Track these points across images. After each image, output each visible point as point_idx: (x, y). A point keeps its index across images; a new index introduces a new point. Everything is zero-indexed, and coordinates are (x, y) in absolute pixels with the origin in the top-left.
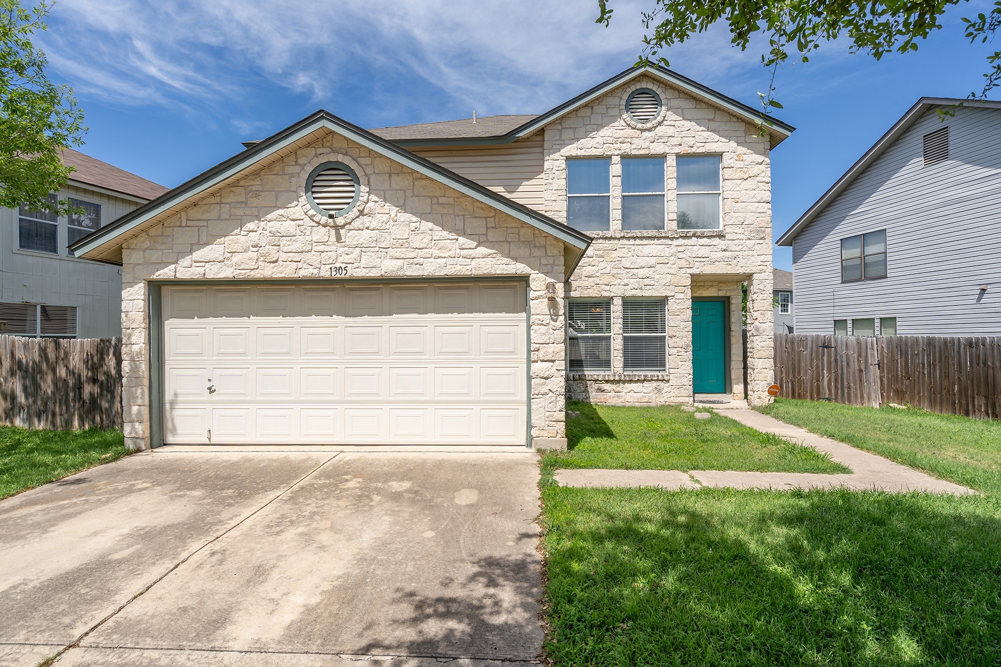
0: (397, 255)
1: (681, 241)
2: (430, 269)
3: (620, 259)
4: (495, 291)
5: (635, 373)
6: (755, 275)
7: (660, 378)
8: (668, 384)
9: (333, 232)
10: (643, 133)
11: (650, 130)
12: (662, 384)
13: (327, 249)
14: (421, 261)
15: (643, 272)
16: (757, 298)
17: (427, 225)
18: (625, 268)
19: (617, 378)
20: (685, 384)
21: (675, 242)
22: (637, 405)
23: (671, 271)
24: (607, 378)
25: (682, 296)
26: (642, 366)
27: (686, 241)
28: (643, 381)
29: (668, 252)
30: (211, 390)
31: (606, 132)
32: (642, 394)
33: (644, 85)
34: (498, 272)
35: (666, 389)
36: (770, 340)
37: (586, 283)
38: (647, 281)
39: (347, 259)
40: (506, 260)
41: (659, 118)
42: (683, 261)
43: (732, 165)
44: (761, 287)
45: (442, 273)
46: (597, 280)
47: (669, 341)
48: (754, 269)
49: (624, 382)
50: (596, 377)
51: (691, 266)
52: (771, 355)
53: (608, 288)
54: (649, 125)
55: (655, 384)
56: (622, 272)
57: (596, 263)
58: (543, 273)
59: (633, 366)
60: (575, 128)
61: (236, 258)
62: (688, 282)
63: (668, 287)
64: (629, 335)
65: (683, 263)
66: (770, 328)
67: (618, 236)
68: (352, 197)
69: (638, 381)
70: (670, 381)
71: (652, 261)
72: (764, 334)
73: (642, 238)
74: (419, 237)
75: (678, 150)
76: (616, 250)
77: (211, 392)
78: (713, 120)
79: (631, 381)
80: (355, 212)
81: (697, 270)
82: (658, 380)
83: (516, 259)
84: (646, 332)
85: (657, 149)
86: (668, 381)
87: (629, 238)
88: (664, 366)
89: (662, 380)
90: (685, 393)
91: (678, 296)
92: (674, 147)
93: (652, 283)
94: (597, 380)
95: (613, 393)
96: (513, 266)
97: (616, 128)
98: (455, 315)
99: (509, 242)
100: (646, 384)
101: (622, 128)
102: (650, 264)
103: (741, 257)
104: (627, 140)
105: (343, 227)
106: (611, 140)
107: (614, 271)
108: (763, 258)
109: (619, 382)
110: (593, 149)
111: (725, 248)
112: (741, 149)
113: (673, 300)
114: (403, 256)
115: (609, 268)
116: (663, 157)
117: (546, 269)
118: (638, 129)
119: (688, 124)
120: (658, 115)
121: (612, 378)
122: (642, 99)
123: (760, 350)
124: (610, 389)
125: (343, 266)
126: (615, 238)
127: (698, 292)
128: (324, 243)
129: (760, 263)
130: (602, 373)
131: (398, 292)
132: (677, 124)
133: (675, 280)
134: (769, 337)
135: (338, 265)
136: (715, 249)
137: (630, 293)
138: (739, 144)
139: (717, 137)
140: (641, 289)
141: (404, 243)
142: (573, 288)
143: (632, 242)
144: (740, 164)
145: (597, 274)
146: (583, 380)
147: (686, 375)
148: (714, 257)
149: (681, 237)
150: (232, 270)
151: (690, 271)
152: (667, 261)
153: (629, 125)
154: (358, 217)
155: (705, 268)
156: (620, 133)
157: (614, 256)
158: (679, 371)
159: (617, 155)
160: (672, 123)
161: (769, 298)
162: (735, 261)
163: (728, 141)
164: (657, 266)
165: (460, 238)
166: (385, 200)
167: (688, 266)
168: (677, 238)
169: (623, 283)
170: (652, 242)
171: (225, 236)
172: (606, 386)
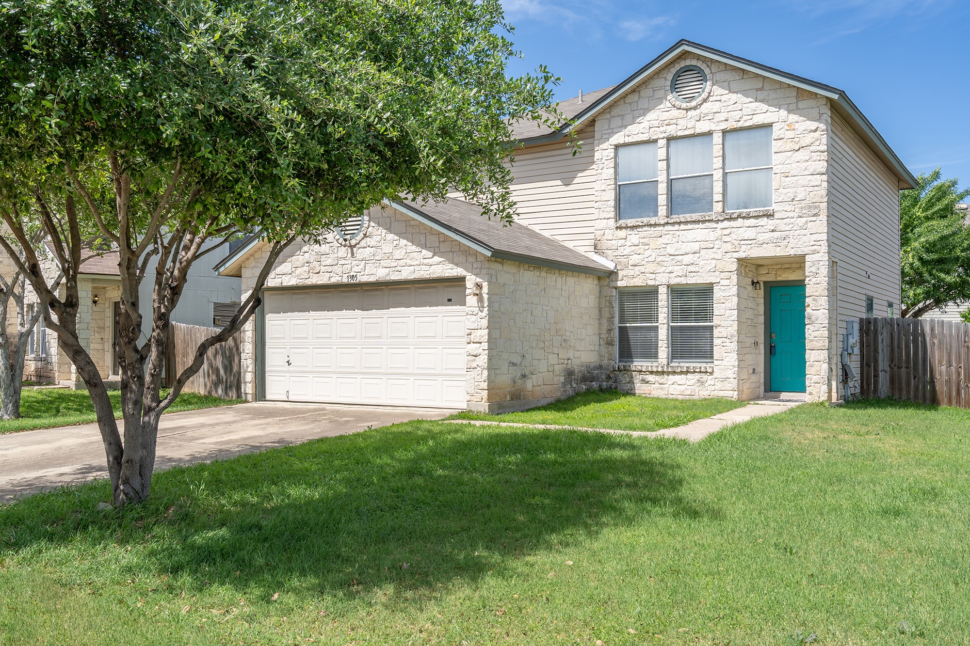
0: (385, 265)
1: (726, 224)
2: (406, 274)
3: (665, 246)
5: (682, 364)
6: (807, 257)
7: (703, 370)
8: (712, 377)
9: (349, 250)
10: (689, 112)
11: (695, 108)
12: (705, 377)
13: (346, 262)
14: (399, 268)
15: (687, 259)
16: (810, 282)
17: (404, 242)
18: (670, 255)
19: (660, 369)
20: (729, 377)
21: (721, 225)
22: (680, 397)
23: (717, 256)
24: (650, 369)
25: (727, 282)
26: (691, 358)
27: (732, 224)
28: (687, 372)
29: (712, 236)
30: (289, 363)
31: (652, 115)
32: (686, 386)
33: (688, 62)
34: (446, 275)
35: (709, 382)
36: (824, 329)
37: (632, 273)
38: (691, 268)
39: (356, 269)
40: (451, 266)
41: (704, 95)
42: (729, 245)
43: (782, 136)
44: (813, 269)
45: (412, 277)
46: (642, 269)
47: (716, 332)
48: (806, 250)
49: (668, 373)
50: (639, 368)
51: (737, 250)
52: (824, 346)
53: (653, 276)
54: (694, 103)
55: (697, 376)
56: (667, 260)
57: (642, 251)
58: (475, 275)
59: (682, 358)
60: (624, 115)
61: (298, 271)
62: (734, 267)
63: (713, 274)
64: (676, 324)
65: (729, 247)
66: (823, 316)
67: (662, 222)
68: (360, 225)
69: (682, 373)
70: (714, 374)
71: (696, 246)
72: (817, 322)
73: (686, 223)
74: (399, 251)
75: (723, 126)
76: (661, 236)
77: (289, 365)
78: (761, 89)
79: (674, 373)
80: (361, 235)
81: (744, 254)
82: (700, 372)
83: (457, 265)
84: (696, 321)
85: (703, 127)
86: (711, 373)
87: (673, 224)
88: (712, 357)
89: (706, 372)
90: (728, 386)
91: (723, 282)
92: (720, 124)
93: (697, 269)
94: (641, 371)
95: (657, 385)
97: (662, 110)
98: (428, 308)
99: (453, 252)
100: (689, 376)
101: (668, 109)
102: (694, 250)
103: (791, 237)
104: (672, 122)
105: (355, 246)
106: (656, 123)
107: (659, 259)
108: (815, 237)
109: (663, 373)
110: (640, 134)
111: (773, 228)
112: (793, 117)
113: (718, 287)
114: (389, 266)
115: (654, 256)
116: (709, 134)
118: (683, 109)
119: (734, 97)
120: (703, 91)
121: (655, 369)
122: (688, 77)
123: (813, 341)
124: (654, 380)
125: (355, 274)
126: (659, 225)
128: (344, 258)
129: (812, 243)
130: (649, 364)
131: (393, 292)
132: (723, 98)
133: (720, 265)
134: (823, 325)
135: (351, 274)
136: (763, 229)
137: (674, 281)
138: (790, 111)
139: (765, 107)
140: (686, 276)
141: (389, 256)
142: (620, 278)
143: (677, 227)
144: (790, 134)
145: (643, 263)
146: (628, 371)
147: (730, 367)
148: (761, 239)
149: (726, 219)
150: (296, 279)
151: (736, 255)
152: (712, 246)
153: (674, 106)
154: (363, 239)
155: (752, 251)
156: (666, 116)
157: (658, 243)
158: (724, 363)
159: (663, 138)
160: (718, 98)
161: (823, 282)
162: (785, 242)
163: (777, 110)
164: (702, 251)
165: (423, 250)
166: (379, 226)
167: (734, 250)
168: (722, 221)
169: (667, 271)
170: (697, 226)
171: (292, 256)
172: (650, 378)
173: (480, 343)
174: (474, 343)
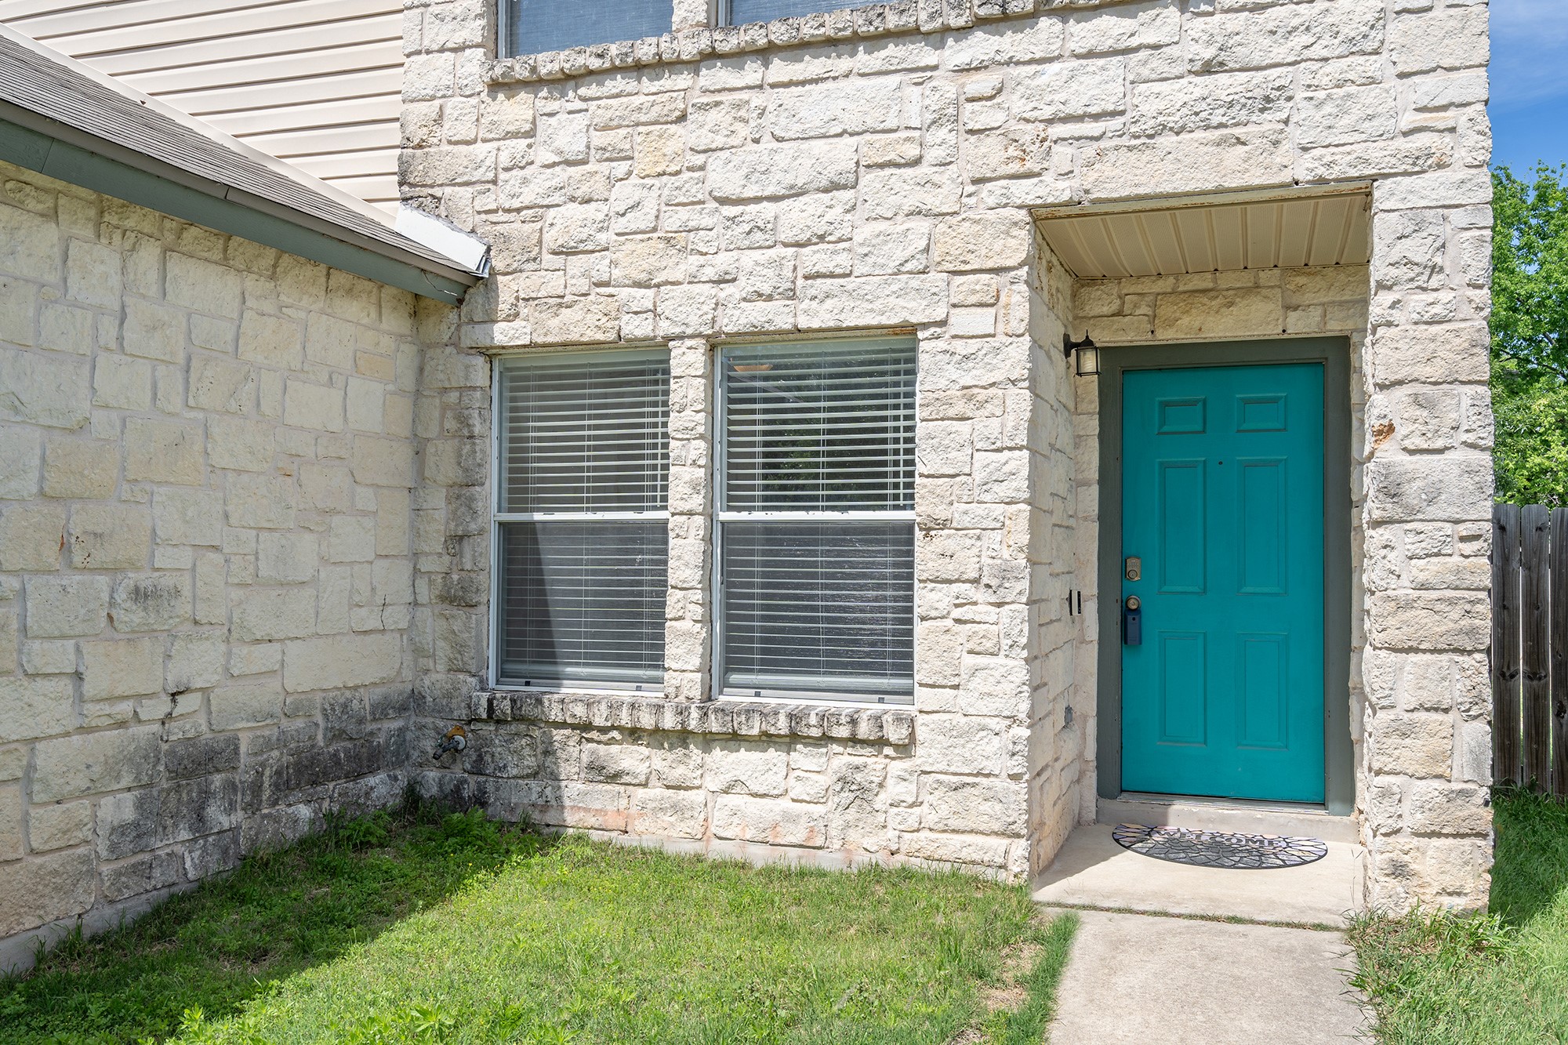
1: (981, 45)
3: (699, 160)
5: (770, 700)
6: (1380, 191)
7: (864, 730)
8: (906, 764)
12: (874, 763)
15: (797, 216)
16: (1397, 315)
18: (724, 201)
19: (669, 721)
20: (989, 766)
21: (957, 53)
22: (760, 856)
23: (934, 200)
24: (625, 719)
25: (980, 321)
26: (811, 668)
27: (1010, 43)
28: (792, 739)
29: (916, 104)
32: (785, 803)
35: (895, 790)
36: (1469, 548)
37: (554, 284)
38: (815, 258)
42: (992, 142)
44: (1417, 249)
46: (599, 265)
47: (926, 554)
48: (1379, 155)
49: (708, 740)
50: (580, 710)
51: (1031, 165)
52: (1472, 632)
53: (644, 298)
55: (842, 759)
56: (707, 221)
57: (598, 186)
59: (770, 665)
62: (1018, 246)
63: (915, 282)
64: (744, 516)
65: (991, 154)
66: (1468, 483)
67: (688, 49)
69: (766, 740)
70: (919, 751)
71: (840, 155)
72: (1432, 511)
73: (799, 48)
76: (682, 118)
79: (733, 739)
81: (1062, 184)
82: (854, 740)
84: (835, 501)
86: (905, 749)
87: (737, 57)
88: (906, 668)
89: (881, 742)
90: (987, 813)
91: (961, 322)
93: (842, 261)
94: (587, 727)
95: (656, 792)
100: (802, 757)
102: (831, 173)
103: (1300, 95)
107: (673, 220)
108: (1427, 88)
109: (682, 737)
111: (1208, 53)
113: (941, 345)
115: (650, 206)
121: (647, 721)
123: (1409, 605)
124: (642, 769)
126: (675, 65)
127: (1185, 321)
129: (1409, 119)
130: (625, 693)
133: (951, 241)
134: (1464, 530)
136: (1157, 64)
137: (738, 318)
140: (791, 294)
142: (504, 307)
143: (752, 72)
145: (602, 238)
146: (533, 722)
147: (993, 723)
148: (1149, 108)
149: (981, 23)
151: (1027, 192)
152: (912, 151)
155: (1105, 169)
157: (671, 147)
158: (963, 699)
161: (1467, 310)
162: (1269, 121)
164: (867, 179)
167: (1015, 167)
168: (963, 31)
169: (710, 273)
170: (844, 64)
172: (630, 758)
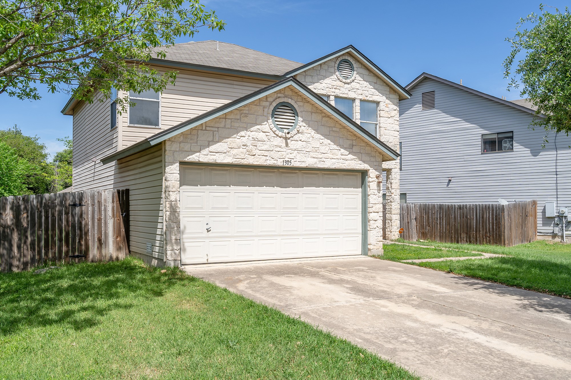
0: (314, 156)
2: (328, 164)
4: (349, 177)
9: (284, 141)
10: (345, 85)
11: (348, 84)
13: (282, 150)
14: (324, 160)
16: (393, 182)
17: (327, 141)
30: (208, 230)
31: (327, 81)
33: (346, 57)
34: (357, 168)
36: (398, 204)
39: (291, 156)
40: (360, 162)
41: (353, 78)
43: (384, 109)
44: (395, 176)
45: (333, 167)
48: (392, 167)
54: (348, 81)
58: (375, 169)
60: (312, 76)
61: (234, 152)
66: (398, 198)
68: (294, 123)
72: (396, 201)
74: (324, 147)
75: (361, 97)
77: (208, 231)
78: (376, 83)
80: (295, 131)
83: (364, 162)
85: (352, 95)
92: (359, 95)
96: (363, 165)
97: (332, 79)
98: (332, 188)
99: (361, 153)
101: (335, 80)
104: (338, 88)
105: (289, 139)
106: (330, 86)
110: (321, 90)
112: (388, 101)
114: (317, 157)
116: (354, 100)
117: (376, 168)
118: (343, 82)
119: (366, 84)
120: (353, 75)
122: (345, 65)
123: (395, 210)
125: (289, 160)
128: (280, 147)
131: (305, 175)
132: (361, 82)
135: (287, 159)
138: (387, 98)
139: (378, 93)
141: (316, 150)
144: (387, 109)
150: (231, 158)
153: (339, 79)
154: (296, 134)
156: (335, 83)
159: (333, 96)
160: (358, 81)
161: (398, 182)
163: (382, 96)
165: (341, 149)
166: (309, 126)
171: (228, 138)
173: (378, 212)
174: (374, 212)
